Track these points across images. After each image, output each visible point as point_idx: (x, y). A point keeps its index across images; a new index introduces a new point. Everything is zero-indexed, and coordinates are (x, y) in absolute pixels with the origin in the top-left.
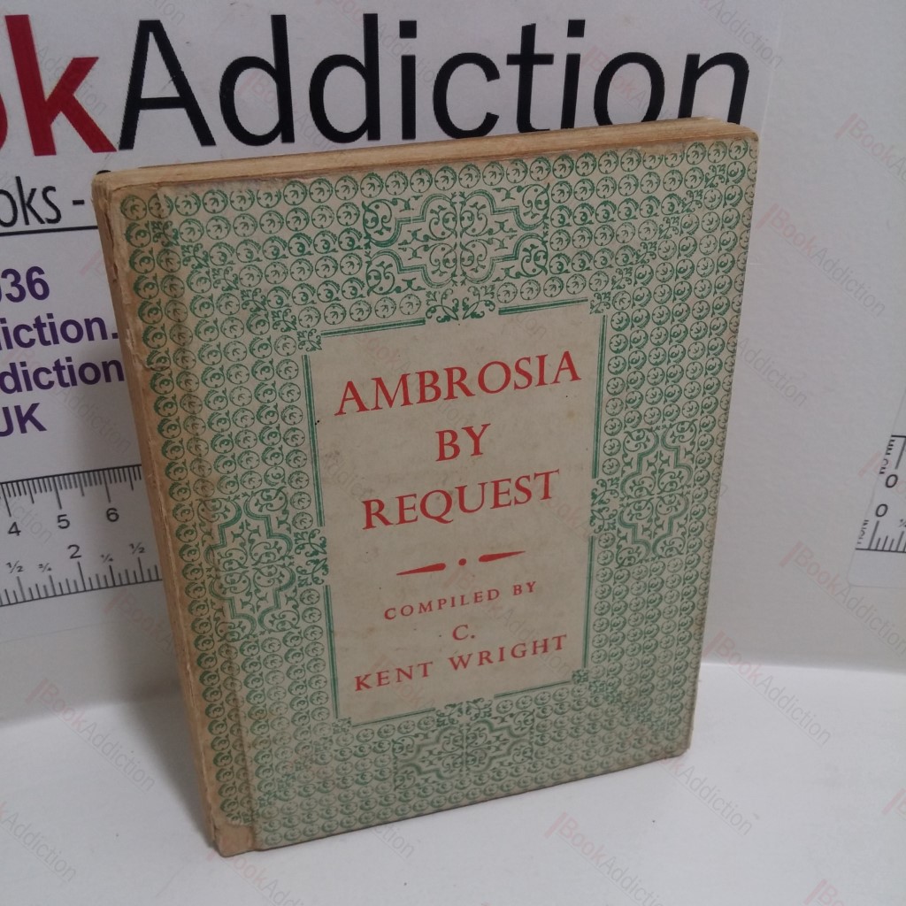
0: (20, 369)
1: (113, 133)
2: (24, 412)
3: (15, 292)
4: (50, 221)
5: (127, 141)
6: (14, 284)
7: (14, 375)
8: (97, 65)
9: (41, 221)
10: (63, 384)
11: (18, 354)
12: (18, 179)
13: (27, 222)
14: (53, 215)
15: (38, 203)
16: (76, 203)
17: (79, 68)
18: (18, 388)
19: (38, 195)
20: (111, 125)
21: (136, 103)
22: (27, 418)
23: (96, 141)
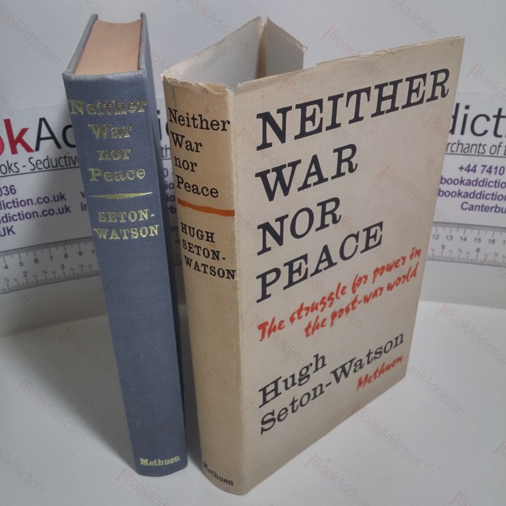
0: (8, 216)
1: (33, 147)
2: (9, 228)
3: (7, 193)
4: (16, 172)
5: (37, 149)
6: (6, 190)
7: (6, 217)
8: (29, 130)
9: (14, 172)
10: (20, 219)
11: (7, 211)
12: (7, 161)
13: (10, 173)
14: (17, 170)
15: (13, 167)
16: (24, 166)
17: (24, 131)
18: (7, 221)
19: (13, 165)
20: (33, 146)
21: (39, 139)
22: (10, 230)
23: (29, 149)
